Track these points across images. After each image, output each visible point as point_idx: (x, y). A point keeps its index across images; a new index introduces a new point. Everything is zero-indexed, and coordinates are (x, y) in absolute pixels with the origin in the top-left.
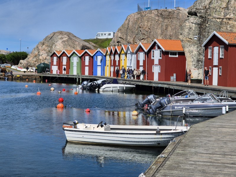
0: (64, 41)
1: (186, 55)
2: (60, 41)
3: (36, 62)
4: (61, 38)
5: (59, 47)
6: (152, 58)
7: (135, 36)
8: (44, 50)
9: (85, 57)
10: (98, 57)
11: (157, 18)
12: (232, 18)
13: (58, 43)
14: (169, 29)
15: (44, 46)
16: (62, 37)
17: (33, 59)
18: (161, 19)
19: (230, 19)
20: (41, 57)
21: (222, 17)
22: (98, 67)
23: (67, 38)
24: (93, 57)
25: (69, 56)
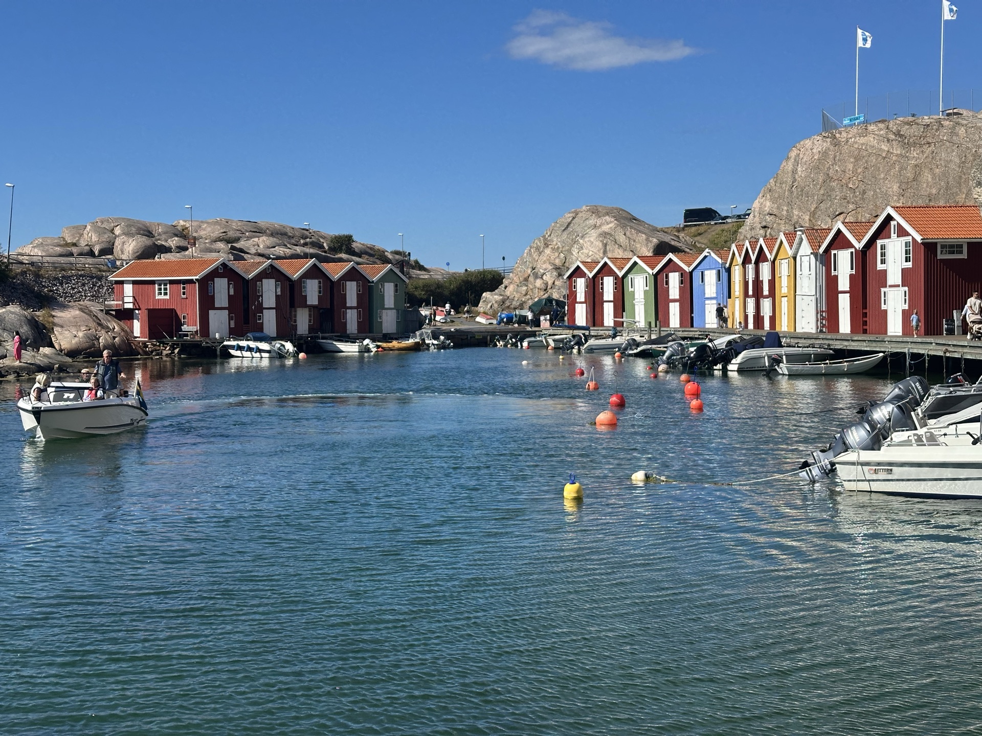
0: (605, 235)
2: (594, 234)
3: (526, 294)
4: (597, 226)
5: (591, 251)
6: (880, 267)
7: (816, 208)
8: (549, 261)
10: (706, 273)
11: (885, 147)
15: (548, 251)
16: (600, 222)
17: (520, 289)
20: (539, 283)
22: (707, 302)
23: (611, 225)
24: (691, 273)
25: (620, 274)
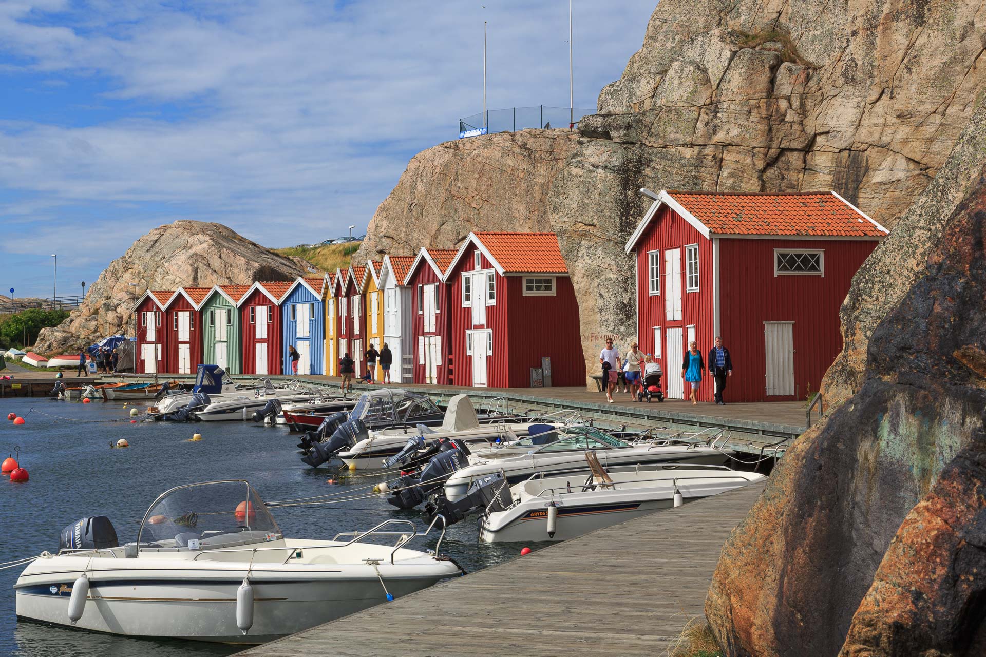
0: (196, 257)
1: (576, 287)
3: (94, 331)
4: (188, 247)
8: (127, 289)
10: (298, 306)
12: (736, 141)
13: (173, 262)
15: (127, 276)
16: (191, 241)
17: (87, 324)
19: (729, 145)
20: (111, 317)
21: (701, 141)
24: (281, 307)
25: (197, 307)
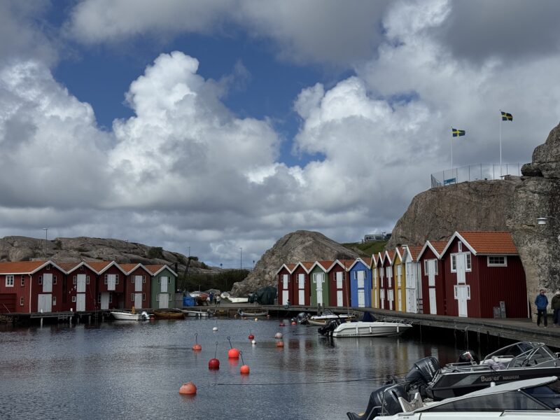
0: (306, 248)
2: (300, 248)
3: (259, 284)
4: (303, 243)
5: (298, 258)
6: (453, 271)
7: (429, 233)
8: (274, 264)
9: (336, 275)
10: (359, 272)
11: (468, 197)
13: (295, 251)
14: (493, 216)
15: (274, 258)
16: (304, 240)
17: (256, 280)
18: (475, 199)
20: (267, 276)
22: (359, 291)
23: (311, 242)
25: (308, 272)
